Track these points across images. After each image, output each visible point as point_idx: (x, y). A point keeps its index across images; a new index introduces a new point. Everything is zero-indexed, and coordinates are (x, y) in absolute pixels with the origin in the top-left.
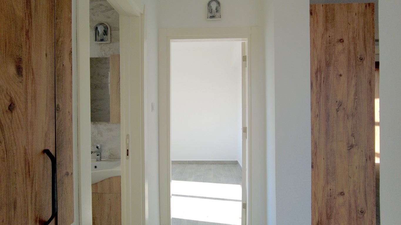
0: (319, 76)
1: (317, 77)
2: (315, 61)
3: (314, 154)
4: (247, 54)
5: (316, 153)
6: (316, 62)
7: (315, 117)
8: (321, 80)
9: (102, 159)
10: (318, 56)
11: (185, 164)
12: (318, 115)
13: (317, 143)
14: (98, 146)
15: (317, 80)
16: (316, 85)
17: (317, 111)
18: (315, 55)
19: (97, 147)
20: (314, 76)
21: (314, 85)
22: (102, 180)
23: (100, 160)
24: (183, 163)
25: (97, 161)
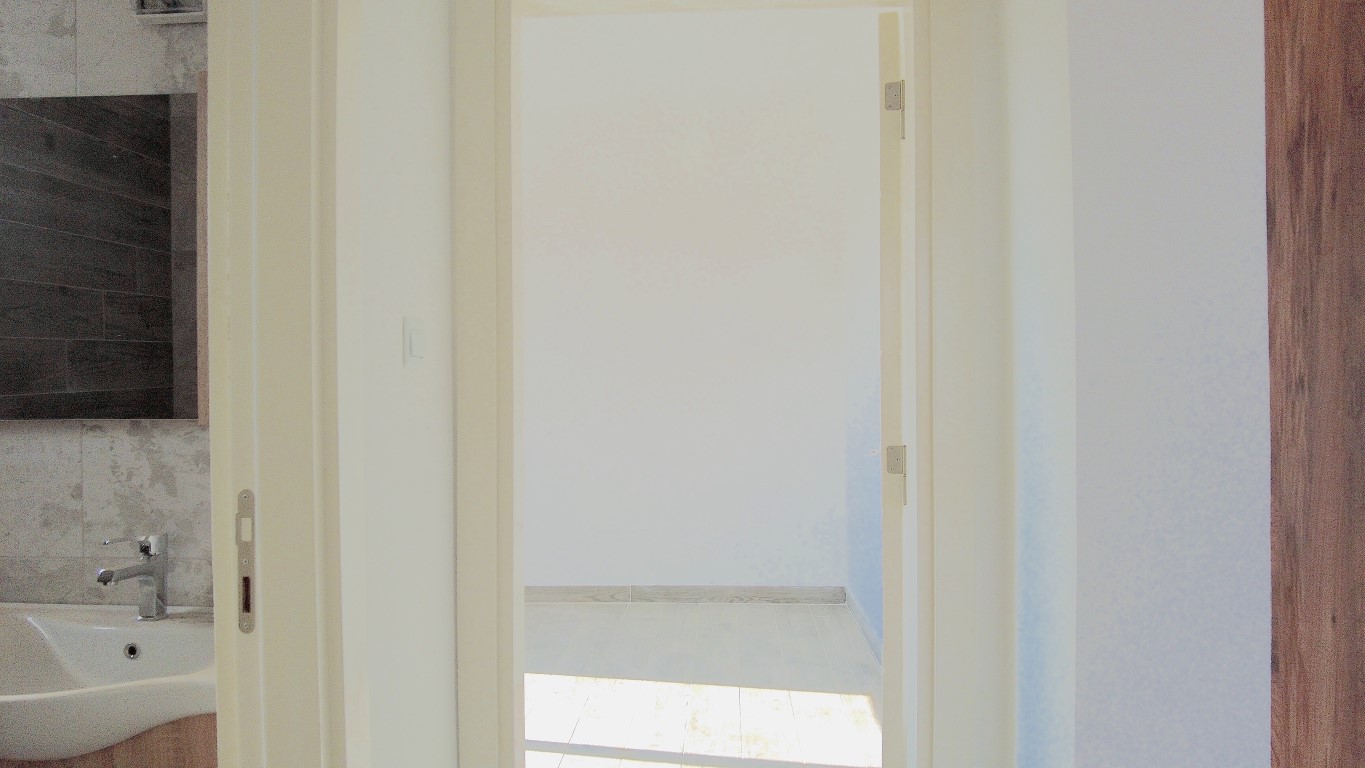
0: (1308, 170)
1: (1296, 171)
2: (1288, 83)
3: (1285, 594)
4: (906, 73)
5: (1290, 589)
6: (1291, 92)
7: (1288, 387)
8: (1319, 188)
9: (170, 610)
10: (1303, 58)
11: (617, 600)
12: (1301, 380)
13: (1301, 534)
14: (153, 541)
15: (1298, 190)
16: (1292, 218)
17: (1299, 356)
18: (1288, 51)
19: (145, 550)
20: (1282, 163)
21: (1283, 213)
22: (138, 731)
23: (161, 614)
24: (612, 596)
25: (147, 617)
